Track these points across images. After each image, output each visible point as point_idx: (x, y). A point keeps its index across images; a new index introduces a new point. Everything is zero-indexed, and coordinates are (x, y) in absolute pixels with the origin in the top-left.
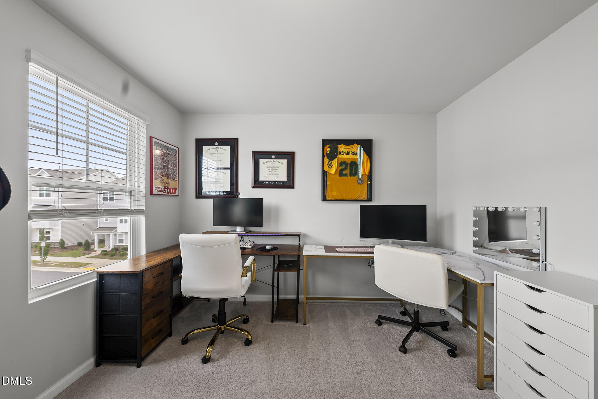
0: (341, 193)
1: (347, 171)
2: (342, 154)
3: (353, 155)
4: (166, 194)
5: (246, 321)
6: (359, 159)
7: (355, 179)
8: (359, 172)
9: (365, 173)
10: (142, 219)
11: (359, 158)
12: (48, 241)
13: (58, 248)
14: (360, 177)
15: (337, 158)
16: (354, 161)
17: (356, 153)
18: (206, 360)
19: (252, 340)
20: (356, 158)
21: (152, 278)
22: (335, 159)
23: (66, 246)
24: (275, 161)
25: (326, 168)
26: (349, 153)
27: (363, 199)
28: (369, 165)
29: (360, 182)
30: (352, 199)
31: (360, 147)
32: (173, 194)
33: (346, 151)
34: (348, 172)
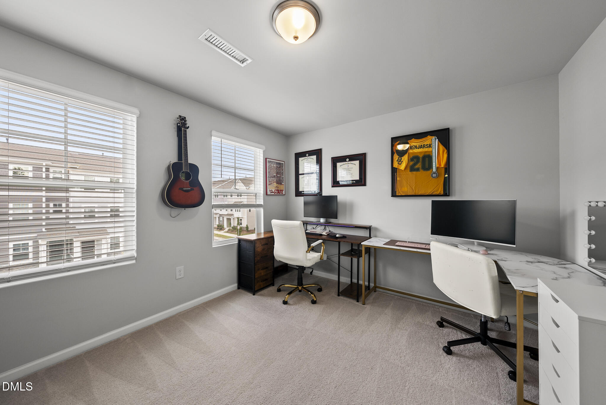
0: (412, 188)
1: (419, 165)
2: (413, 149)
3: (426, 147)
4: (276, 194)
5: (320, 290)
6: (434, 152)
7: (429, 172)
8: (433, 165)
9: (441, 165)
10: (262, 210)
11: (433, 150)
12: (241, 226)
13: (245, 231)
14: (434, 170)
15: (407, 154)
16: (427, 154)
17: (430, 146)
18: (285, 303)
19: (316, 301)
20: (430, 150)
21: (261, 245)
22: (406, 155)
23: (249, 230)
24: (349, 163)
25: (396, 165)
26: (421, 147)
27: (439, 194)
28: (445, 156)
29: (434, 175)
30: (425, 194)
31: (435, 138)
32: (281, 194)
33: (417, 144)
34: (420, 167)
